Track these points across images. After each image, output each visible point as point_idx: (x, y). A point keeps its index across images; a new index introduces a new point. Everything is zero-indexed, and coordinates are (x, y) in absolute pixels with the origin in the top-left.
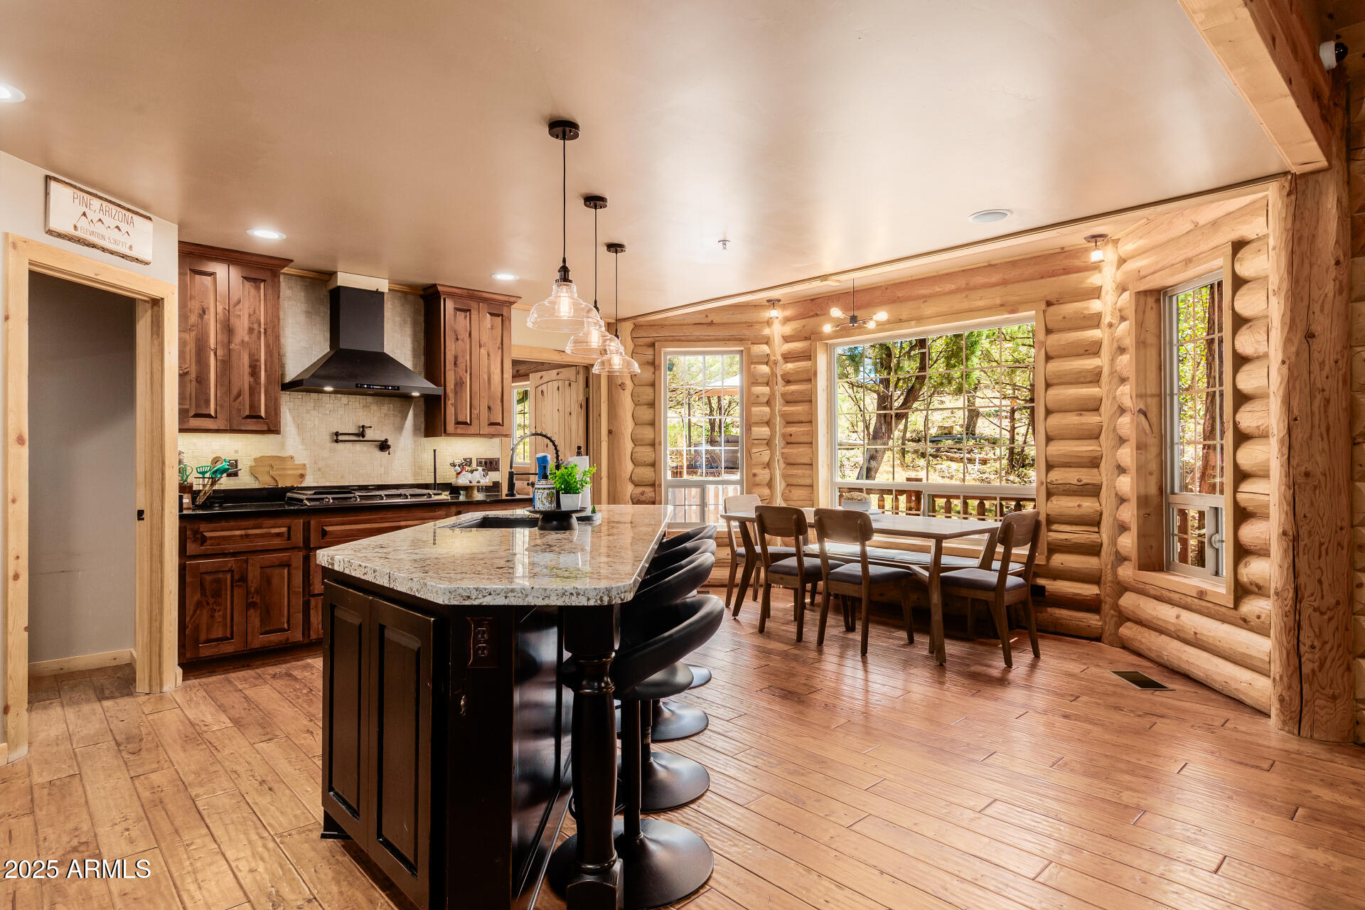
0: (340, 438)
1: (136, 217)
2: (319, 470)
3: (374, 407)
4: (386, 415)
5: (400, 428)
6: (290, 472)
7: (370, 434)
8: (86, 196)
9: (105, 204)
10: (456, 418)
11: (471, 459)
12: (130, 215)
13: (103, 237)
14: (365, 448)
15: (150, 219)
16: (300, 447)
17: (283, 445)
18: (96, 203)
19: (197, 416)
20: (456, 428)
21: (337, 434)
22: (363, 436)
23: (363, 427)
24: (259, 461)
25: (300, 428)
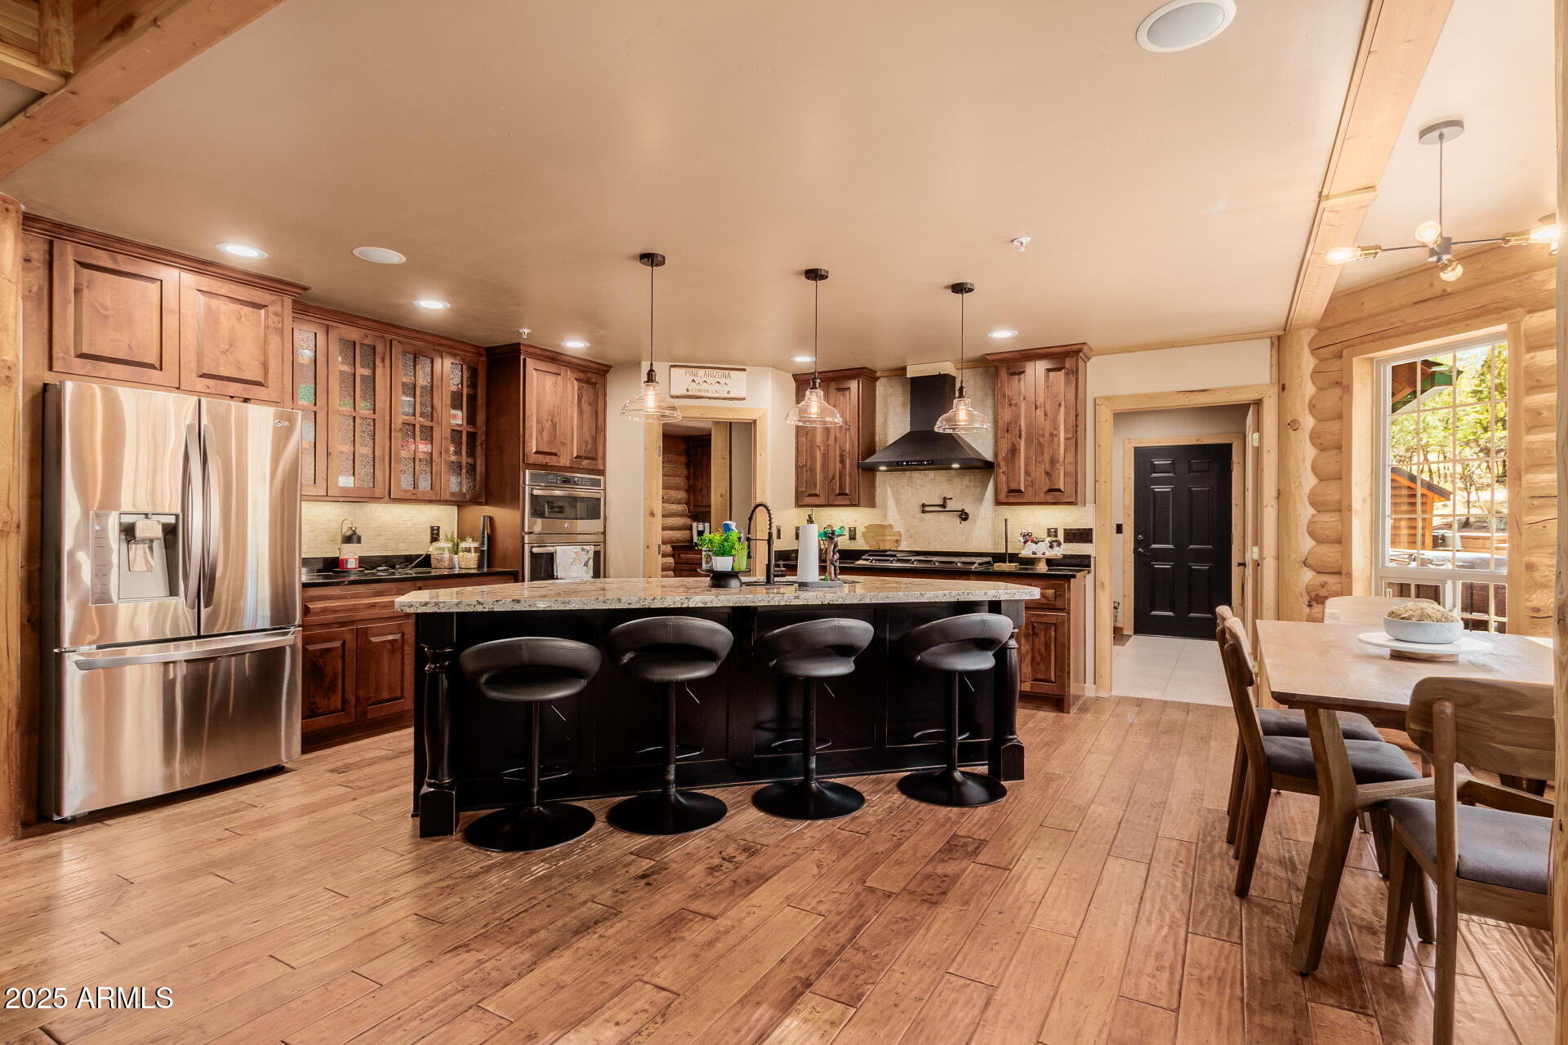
0: (927, 509)
1: (731, 372)
2: (911, 536)
3: (957, 480)
4: (967, 486)
5: (981, 499)
6: (889, 538)
7: (951, 505)
8: (694, 370)
9: (707, 370)
10: (1008, 487)
11: (1056, 530)
12: (727, 372)
13: (707, 391)
14: (948, 518)
15: (744, 370)
16: (897, 517)
17: (885, 516)
18: (701, 372)
19: (810, 495)
20: (1007, 497)
21: (924, 506)
22: (945, 507)
23: (944, 498)
24: (869, 527)
25: (898, 501)
